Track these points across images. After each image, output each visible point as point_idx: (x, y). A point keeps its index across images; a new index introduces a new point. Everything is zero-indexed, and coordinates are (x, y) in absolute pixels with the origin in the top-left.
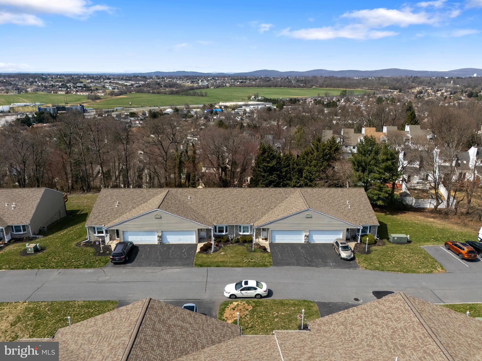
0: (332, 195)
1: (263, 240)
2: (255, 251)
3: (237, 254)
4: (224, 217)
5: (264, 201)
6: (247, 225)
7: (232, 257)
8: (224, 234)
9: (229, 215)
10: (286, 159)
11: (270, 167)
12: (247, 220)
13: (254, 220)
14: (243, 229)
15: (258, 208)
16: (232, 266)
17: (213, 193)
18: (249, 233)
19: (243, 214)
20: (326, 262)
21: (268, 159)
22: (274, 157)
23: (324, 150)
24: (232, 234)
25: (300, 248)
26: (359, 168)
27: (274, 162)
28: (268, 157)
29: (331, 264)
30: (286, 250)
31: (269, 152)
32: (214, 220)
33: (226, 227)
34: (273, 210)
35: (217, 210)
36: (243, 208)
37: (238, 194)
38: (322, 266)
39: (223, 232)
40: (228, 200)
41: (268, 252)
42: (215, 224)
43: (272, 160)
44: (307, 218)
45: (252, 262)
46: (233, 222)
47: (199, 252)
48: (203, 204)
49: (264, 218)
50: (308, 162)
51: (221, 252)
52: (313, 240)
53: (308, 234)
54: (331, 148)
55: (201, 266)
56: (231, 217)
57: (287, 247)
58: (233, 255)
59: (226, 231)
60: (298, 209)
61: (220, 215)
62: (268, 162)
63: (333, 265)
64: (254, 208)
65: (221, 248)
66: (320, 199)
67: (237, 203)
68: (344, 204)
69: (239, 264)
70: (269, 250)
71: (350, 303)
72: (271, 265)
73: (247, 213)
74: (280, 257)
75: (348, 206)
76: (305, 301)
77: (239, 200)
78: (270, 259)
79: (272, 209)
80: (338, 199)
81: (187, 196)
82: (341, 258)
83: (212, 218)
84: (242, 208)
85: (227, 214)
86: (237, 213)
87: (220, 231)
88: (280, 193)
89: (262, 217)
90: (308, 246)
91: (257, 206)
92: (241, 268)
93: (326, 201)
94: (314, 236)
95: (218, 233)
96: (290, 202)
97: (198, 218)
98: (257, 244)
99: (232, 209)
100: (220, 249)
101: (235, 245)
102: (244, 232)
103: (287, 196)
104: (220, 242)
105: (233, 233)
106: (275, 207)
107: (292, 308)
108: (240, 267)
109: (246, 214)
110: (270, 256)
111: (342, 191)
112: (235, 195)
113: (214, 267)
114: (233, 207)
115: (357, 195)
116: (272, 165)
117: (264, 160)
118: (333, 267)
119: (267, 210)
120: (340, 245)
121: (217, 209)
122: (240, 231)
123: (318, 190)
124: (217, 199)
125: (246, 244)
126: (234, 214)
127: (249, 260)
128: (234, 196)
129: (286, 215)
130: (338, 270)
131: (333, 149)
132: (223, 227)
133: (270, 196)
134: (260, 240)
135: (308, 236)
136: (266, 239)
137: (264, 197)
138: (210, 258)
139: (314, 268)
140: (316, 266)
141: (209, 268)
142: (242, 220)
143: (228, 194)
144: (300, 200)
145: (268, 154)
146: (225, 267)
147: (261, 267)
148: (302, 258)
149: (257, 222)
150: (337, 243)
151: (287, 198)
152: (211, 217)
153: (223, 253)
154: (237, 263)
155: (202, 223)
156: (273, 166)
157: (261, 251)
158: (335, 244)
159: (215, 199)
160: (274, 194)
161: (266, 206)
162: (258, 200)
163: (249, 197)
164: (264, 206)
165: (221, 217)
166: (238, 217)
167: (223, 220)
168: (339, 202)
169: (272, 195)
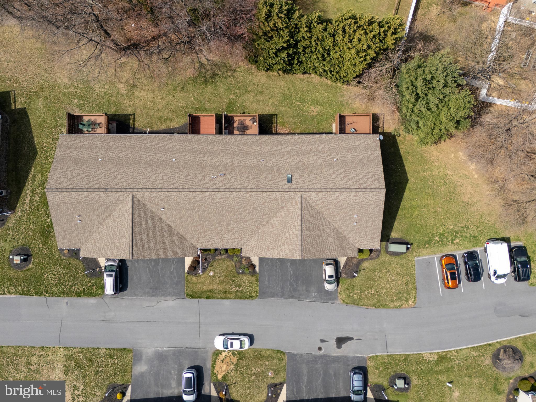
3: (225, 276)
4: (208, 238)
7: (220, 282)
9: (214, 235)
12: (235, 241)
15: (248, 224)
16: (221, 298)
19: (230, 234)
20: (309, 292)
25: (289, 264)
29: (313, 294)
30: (275, 267)
32: (197, 242)
36: (230, 224)
37: (222, 200)
38: (304, 298)
40: (211, 211)
41: (256, 272)
45: (239, 291)
51: (209, 272)
56: (216, 238)
61: (203, 235)
63: (314, 297)
64: (242, 224)
68: (351, 218)
69: (227, 295)
70: (257, 269)
71: (313, 353)
72: (257, 297)
75: (354, 222)
77: (224, 212)
78: (257, 286)
79: (264, 224)
80: (346, 210)
81: (158, 205)
83: (195, 238)
84: (228, 225)
85: (211, 233)
86: (223, 233)
89: (252, 237)
91: (247, 221)
92: (229, 300)
93: (330, 213)
98: (246, 258)
99: (217, 226)
101: (223, 257)
103: (284, 206)
106: (267, 223)
108: (227, 298)
109: (233, 234)
110: (257, 280)
114: (218, 223)
118: (314, 299)
119: (257, 226)
121: (199, 227)
125: (235, 258)
126: (219, 233)
127: (237, 288)
128: (218, 205)
137: (255, 206)
138: (200, 282)
139: (296, 301)
141: (200, 300)
142: (228, 242)
143: (210, 201)
146: (215, 298)
147: (248, 298)
148: (288, 283)
149: (245, 244)
151: (283, 208)
152: (193, 238)
153: (211, 273)
154: (225, 292)
157: (250, 272)
159: (194, 209)
160: (268, 201)
161: (256, 222)
162: (247, 212)
163: (236, 206)
164: (255, 222)
165: (204, 237)
166: (224, 237)
167: (208, 242)
168: (345, 215)
169: (265, 203)
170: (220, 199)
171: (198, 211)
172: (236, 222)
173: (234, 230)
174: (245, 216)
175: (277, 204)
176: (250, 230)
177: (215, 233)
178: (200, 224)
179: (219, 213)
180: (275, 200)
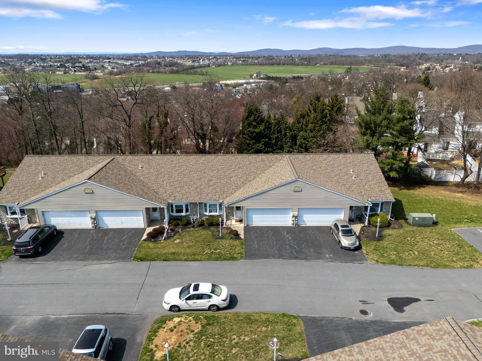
0: (331, 163)
1: (236, 221)
2: (222, 238)
3: (197, 242)
4: (184, 192)
5: (240, 170)
6: (214, 203)
7: (189, 247)
8: (183, 214)
9: (192, 189)
10: (276, 123)
11: (257, 133)
12: (215, 195)
13: (224, 195)
14: (210, 207)
15: (232, 180)
16: (186, 260)
17: (172, 161)
18: (217, 214)
19: (211, 189)
20: (321, 253)
21: (254, 123)
22: (262, 121)
23: (323, 110)
24: (194, 215)
25: (285, 233)
26: (367, 131)
27: (262, 127)
28: (255, 120)
29: (327, 255)
30: (266, 235)
31: (256, 115)
32: (170, 196)
33: (187, 206)
34: (252, 182)
35: (175, 183)
36: (212, 180)
37: (206, 162)
38: (314, 259)
39: (183, 212)
40: (192, 169)
41: (240, 238)
42: (170, 201)
43: (259, 124)
44: (295, 191)
45: (216, 254)
46: (196, 198)
47: (145, 240)
48: (158, 175)
49: (237, 193)
50: (304, 127)
51: (175, 240)
52: (304, 221)
53: (296, 214)
54: (332, 108)
55: (142, 260)
56: (193, 192)
57: (268, 232)
58: (191, 244)
59: (187, 211)
60: (283, 180)
61: (178, 189)
62: (255, 127)
63: (330, 258)
64: (225, 180)
65: (177, 234)
66: (314, 168)
67: (204, 173)
68: (347, 175)
69: (196, 257)
70: (242, 236)
71: (354, 318)
72: (242, 258)
73: (216, 186)
74: (256, 246)
75: (352, 177)
76: (284, 315)
77: (206, 170)
78: (242, 248)
79: (250, 181)
80: (339, 168)
81: (137, 165)
82: (342, 248)
83: (168, 193)
84: (210, 180)
85: (189, 188)
86: (202, 187)
87: (177, 211)
88: (263, 161)
89: (236, 191)
90: (296, 230)
91: (231, 177)
92: (198, 262)
93: (323, 170)
94: (304, 216)
95: (175, 214)
96: (274, 172)
97: (146, 194)
98: (228, 228)
99: (197, 181)
100: (175, 235)
101: (197, 229)
102: (210, 211)
103: (271, 164)
104: (177, 225)
105: (197, 213)
106: (254, 178)
107: (264, 329)
108: (197, 260)
109: (215, 188)
110: (242, 244)
111: (344, 158)
112: (202, 163)
113: (160, 260)
114: (198, 179)
115: (364, 162)
116: (259, 131)
117: (250, 125)
118: (330, 260)
119: (243, 182)
120: (341, 229)
121: (176, 181)
122: (206, 211)
123: (313, 157)
124: (177, 168)
125: (212, 228)
126: (198, 187)
127: (213, 250)
128: (201, 165)
129: (266, 188)
130: (338, 264)
131: (335, 109)
132: (182, 206)
133: (249, 164)
134: (233, 222)
135: (296, 217)
136: (241, 221)
137: (241, 165)
138: (158, 248)
139: (303, 261)
140: (306, 259)
141: (152, 262)
142: (208, 196)
143: (194, 162)
144: (287, 169)
145: (255, 117)
146: (176, 260)
147: (227, 260)
148: (287, 247)
149: (228, 198)
150: (336, 225)
151: (271, 166)
152: (166, 193)
153: (178, 241)
154: (194, 254)
155: (152, 200)
156: (261, 131)
157: (232, 238)
158: (333, 227)
159: (174, 168)
160: (254, 162)
161: (242, 178)
162: (232, 170)
163: (220, 166)
164: (240, 178)
165: (179, 192)
166: (203, 191)
167: (182, 196)
168: (339, 172)
169: (251, 163)
170: (204, 161)
171: (178, 170)
172: (218, 178)
173: (215, 184)
174: (230, 174)
175: (264, 164)
176: (234, 185)
177: (193, 188)
178: (178, 180)
179: (201, 171)
180: (262, 161)
